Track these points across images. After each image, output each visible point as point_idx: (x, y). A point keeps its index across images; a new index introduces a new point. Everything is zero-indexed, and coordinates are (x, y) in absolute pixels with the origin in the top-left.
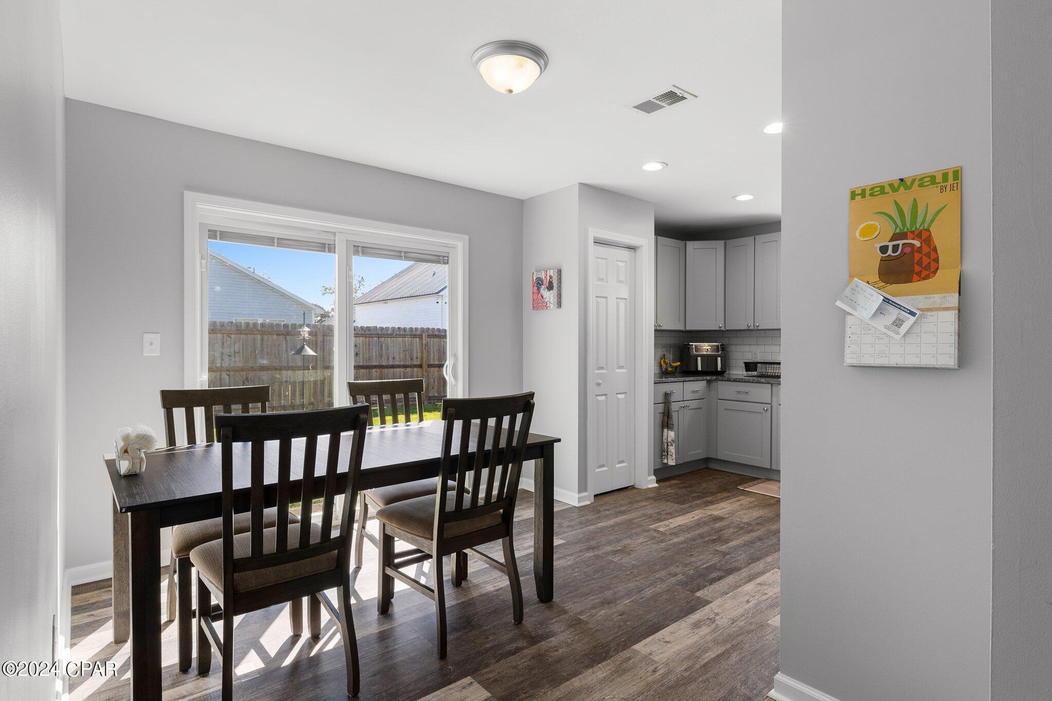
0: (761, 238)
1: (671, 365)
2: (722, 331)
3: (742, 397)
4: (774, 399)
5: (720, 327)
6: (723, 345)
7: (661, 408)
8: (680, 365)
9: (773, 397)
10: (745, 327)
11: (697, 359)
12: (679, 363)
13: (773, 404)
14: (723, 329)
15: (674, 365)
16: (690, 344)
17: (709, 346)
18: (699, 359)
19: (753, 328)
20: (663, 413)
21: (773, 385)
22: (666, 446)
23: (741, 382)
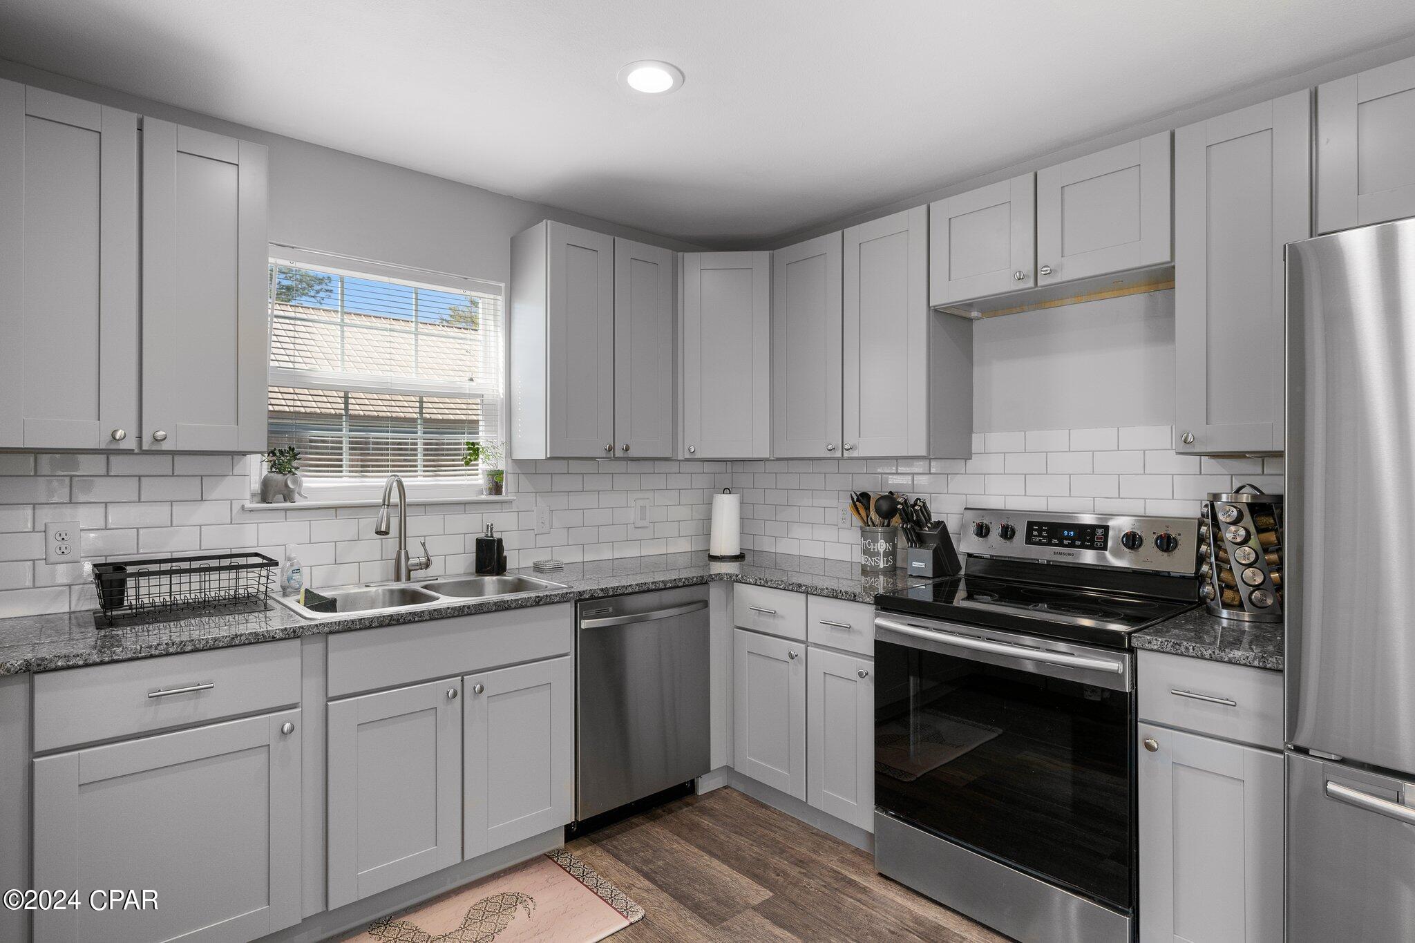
0: (160, 131)
3: (173, 713)
9: (305, 679)
21: (306, 641)
23: (177, 653)
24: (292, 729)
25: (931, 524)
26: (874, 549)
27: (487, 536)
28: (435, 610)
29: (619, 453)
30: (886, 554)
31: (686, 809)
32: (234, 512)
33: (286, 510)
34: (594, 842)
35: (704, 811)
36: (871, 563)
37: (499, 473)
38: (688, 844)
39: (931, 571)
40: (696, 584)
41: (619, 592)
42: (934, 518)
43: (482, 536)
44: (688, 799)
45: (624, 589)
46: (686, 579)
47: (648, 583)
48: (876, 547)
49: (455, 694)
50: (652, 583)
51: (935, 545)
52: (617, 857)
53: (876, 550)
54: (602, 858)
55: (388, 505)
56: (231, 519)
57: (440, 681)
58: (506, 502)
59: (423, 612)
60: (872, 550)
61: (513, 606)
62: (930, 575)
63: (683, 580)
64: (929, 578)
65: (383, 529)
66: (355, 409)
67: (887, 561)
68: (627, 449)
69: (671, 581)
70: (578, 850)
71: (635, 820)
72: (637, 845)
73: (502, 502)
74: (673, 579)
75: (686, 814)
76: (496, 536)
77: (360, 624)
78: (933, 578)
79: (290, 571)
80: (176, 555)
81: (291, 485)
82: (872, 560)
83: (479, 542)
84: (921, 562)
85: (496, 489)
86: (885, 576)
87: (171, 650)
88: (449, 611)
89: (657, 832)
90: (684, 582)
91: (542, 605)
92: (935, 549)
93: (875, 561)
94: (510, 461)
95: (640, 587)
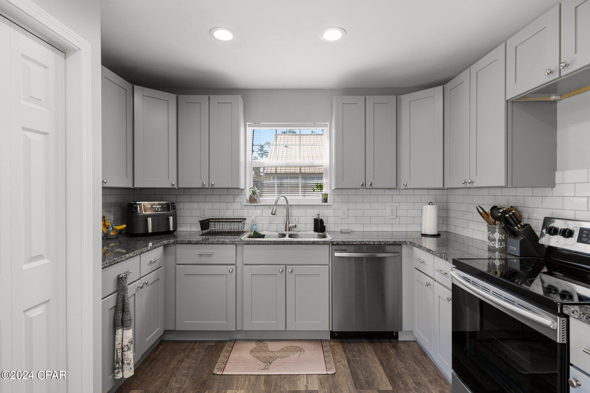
0: (215, 98)
1: (113, 229)
2: (175, 188)
3: (204, 260)
4: (239, 259)
5: (173, 185)
6: (173, 203)
7: (112, 300)
8: (124, 228)
9: (237, 257)
10: (199, 186)
11: (147, 220)
12: (124, 226)
13: (238, 264)
14: (175, 187)
15: (118, 228)
16: (138, 203)
17: (159, 205)
18: (150, 220)
19: (208, 187)
20: (116, 307)
21: (237, 245)
22: (120, 355)
23: (204, 244)
24: (232, 271)
25: (521, 225)
26: (492, 237)
27: (317, 218)
28: (275, 241)
29: (368, 186)
30: (500, 241)
31: (388, 343)
32: (242, 206)
33: (256, 206)
34: (342, 342)
35: (395, 347)
36: (491, 245)
37: (326, 195)
38: (376, 356)
39: (519, 253)
40: (391, 245)
41: (350, 243)
42: (525, 222)
43: (316, 218)
44: (393, 340)
45: (353, 243)
46: (386, 241)
47: (365, 242)
48: (493, 236)
49: (282, 271)
50: (367, 241)
51: (523, 238)
52: (344, 350)
53: (493, 238)
54: (339, 348)
55: (276, 205)
56: (241, 207)
57: (278, 266)
58: (329, 205)
59: (271, 241)
60: (491, 238)
61: (304, 243)
62: (519, 255)
63: (384, 242)
64: (518, 256)
65: (273, 213)
66: (278, 171)
67: (501, 245)
68: (371, 185)
69: (377, 242)
70: (334, 342)
71: (363, 340)
72: (355, 349)
73: (327, 206)
74: (379, 241)
75: (387, 345)
76: (321, 218)
77: (252, 242)
78: (520, 256)
79: (252, 225)
80: (228, 218)
81: (255, 198)
82: (491, 243)
83: (315, 219)
84: (515, 247)
85: (325, 200)
86: (500, 252)
87: (203, 243)
88: (280, 242)
89: (368, 348)
90: (385, 243)
91: (315, 244)
92: (522, 240)
93: (493, 244)
94: (331, 190)
95: (361, 242)
